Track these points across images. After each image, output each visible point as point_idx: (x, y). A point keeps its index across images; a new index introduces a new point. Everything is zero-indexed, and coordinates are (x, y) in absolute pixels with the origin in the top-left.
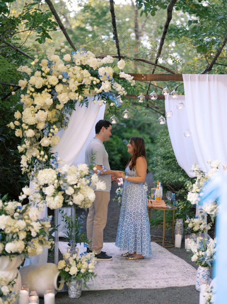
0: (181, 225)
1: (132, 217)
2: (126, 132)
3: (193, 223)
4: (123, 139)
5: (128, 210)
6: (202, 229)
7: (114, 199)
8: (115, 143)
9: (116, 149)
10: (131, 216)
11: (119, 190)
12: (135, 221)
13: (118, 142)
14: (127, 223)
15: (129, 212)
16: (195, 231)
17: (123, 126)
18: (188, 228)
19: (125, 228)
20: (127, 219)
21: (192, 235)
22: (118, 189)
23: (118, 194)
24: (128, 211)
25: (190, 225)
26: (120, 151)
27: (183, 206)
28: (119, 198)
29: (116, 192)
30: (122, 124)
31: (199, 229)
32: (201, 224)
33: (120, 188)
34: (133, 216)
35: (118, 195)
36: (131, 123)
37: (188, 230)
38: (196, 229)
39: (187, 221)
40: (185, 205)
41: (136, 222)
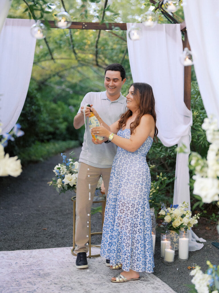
0: (153, 217)
1: (130, 211)
2: (72, 98)
3: (171, 214)
4: (69, 105)
5: (124, 199)
6: (186, 225)
7: (51, 182)
8: (59, 110)
9: (61, 116)
10: (127, 209)
11: (59, 168)
12: (134, 218)
13: (63, 109)
14: (122, 220)
15: (126, 203)
16: (174, 227)
17: (69, 92)
18: (164, 223)
19: (118, 228)
20: (121, 214)
21: (171, 234)
22: (57, 166)
23: (57, 174)
24: (123, 201)
25: (167, 219)
26: (65, 119)
27: (155, 188)
28: (59, 180)
29: (54, 171)
30: (68, 89)
31: (182, 224)
32: (183, 216)
33: (59, 164)
34: (131, 209)
35: (57, 176)
36: (78, 88)
37: (164, 225)
38: (176, 224)
39: (162, 212)
40: (158, 188)
41: (135, 220)
